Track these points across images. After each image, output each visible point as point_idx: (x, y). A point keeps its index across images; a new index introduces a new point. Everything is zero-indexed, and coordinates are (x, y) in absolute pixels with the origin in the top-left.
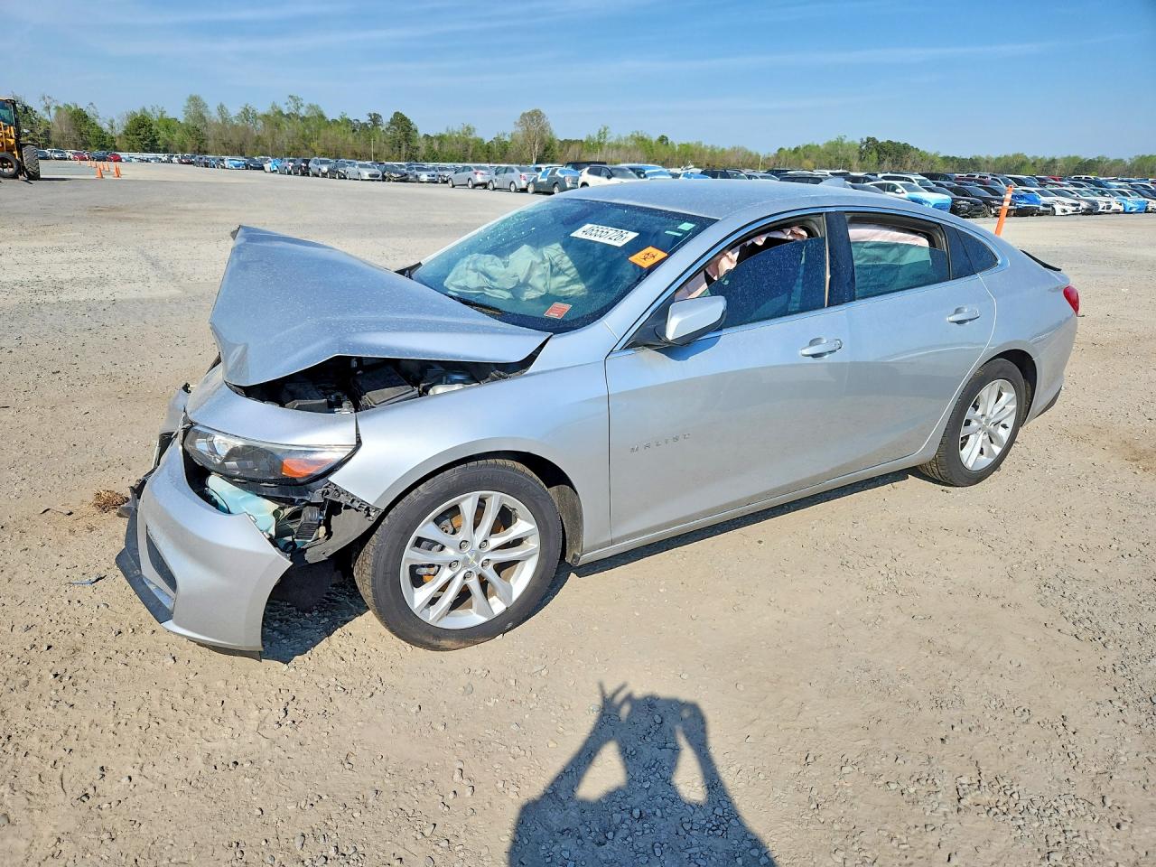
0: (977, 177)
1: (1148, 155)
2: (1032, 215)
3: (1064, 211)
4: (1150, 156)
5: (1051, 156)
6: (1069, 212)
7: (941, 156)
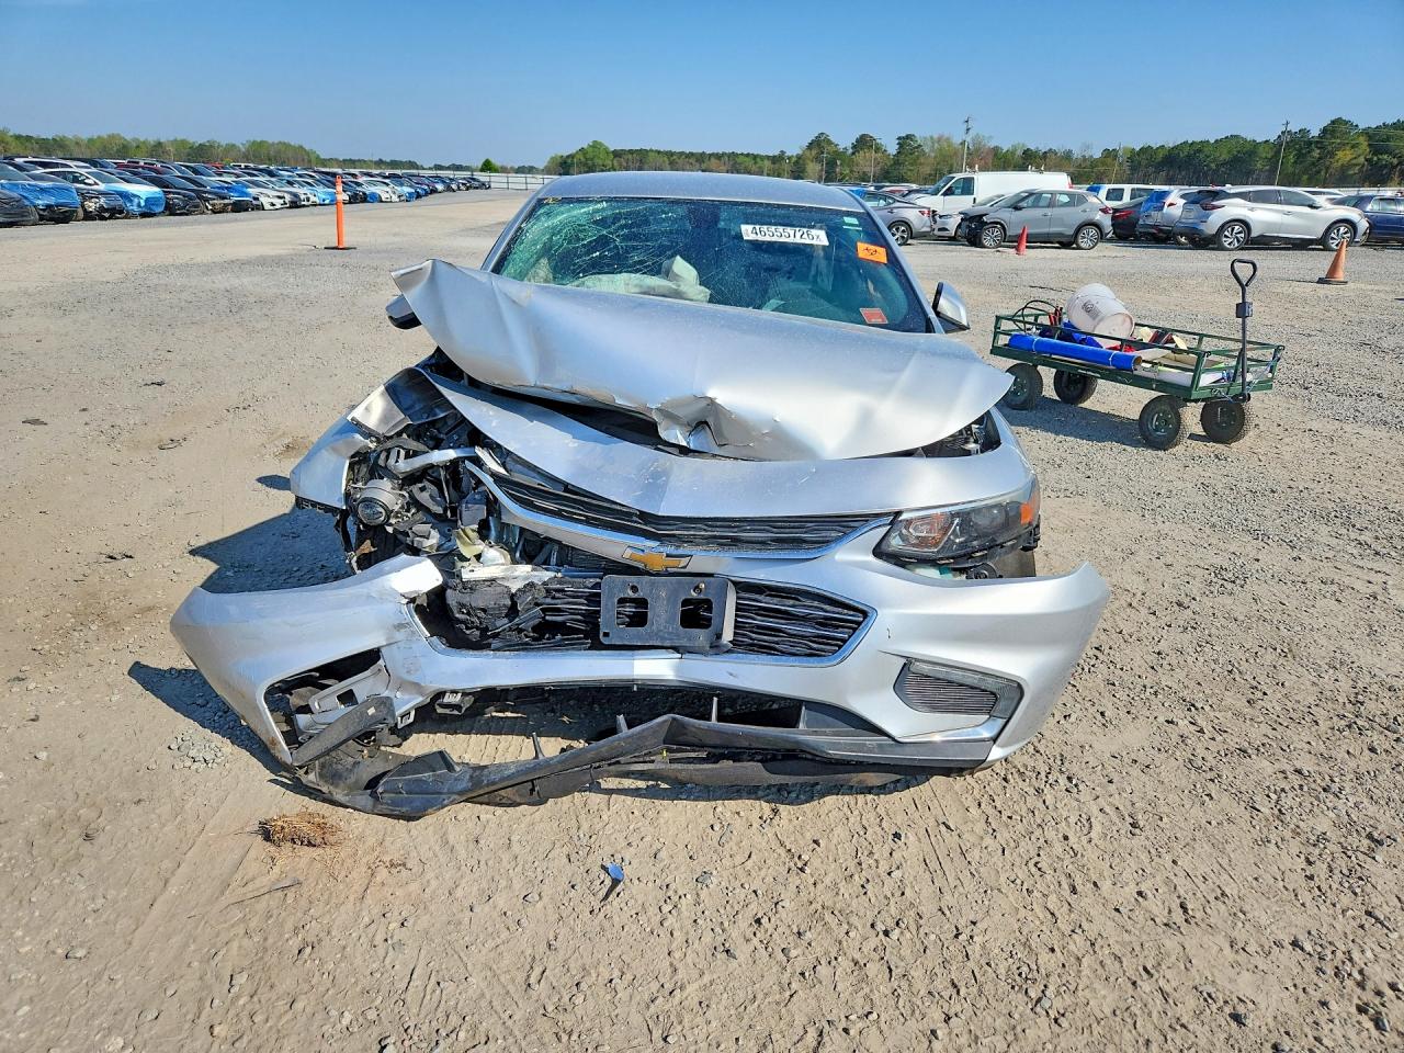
0: (142, 163)
1: (259, 140)
2: (247, 210)
3: (273, 205)
4: (261, 142)
5: (155, 139)
6: (278, 206)
7: (11, 133)
